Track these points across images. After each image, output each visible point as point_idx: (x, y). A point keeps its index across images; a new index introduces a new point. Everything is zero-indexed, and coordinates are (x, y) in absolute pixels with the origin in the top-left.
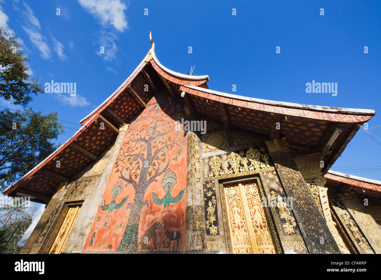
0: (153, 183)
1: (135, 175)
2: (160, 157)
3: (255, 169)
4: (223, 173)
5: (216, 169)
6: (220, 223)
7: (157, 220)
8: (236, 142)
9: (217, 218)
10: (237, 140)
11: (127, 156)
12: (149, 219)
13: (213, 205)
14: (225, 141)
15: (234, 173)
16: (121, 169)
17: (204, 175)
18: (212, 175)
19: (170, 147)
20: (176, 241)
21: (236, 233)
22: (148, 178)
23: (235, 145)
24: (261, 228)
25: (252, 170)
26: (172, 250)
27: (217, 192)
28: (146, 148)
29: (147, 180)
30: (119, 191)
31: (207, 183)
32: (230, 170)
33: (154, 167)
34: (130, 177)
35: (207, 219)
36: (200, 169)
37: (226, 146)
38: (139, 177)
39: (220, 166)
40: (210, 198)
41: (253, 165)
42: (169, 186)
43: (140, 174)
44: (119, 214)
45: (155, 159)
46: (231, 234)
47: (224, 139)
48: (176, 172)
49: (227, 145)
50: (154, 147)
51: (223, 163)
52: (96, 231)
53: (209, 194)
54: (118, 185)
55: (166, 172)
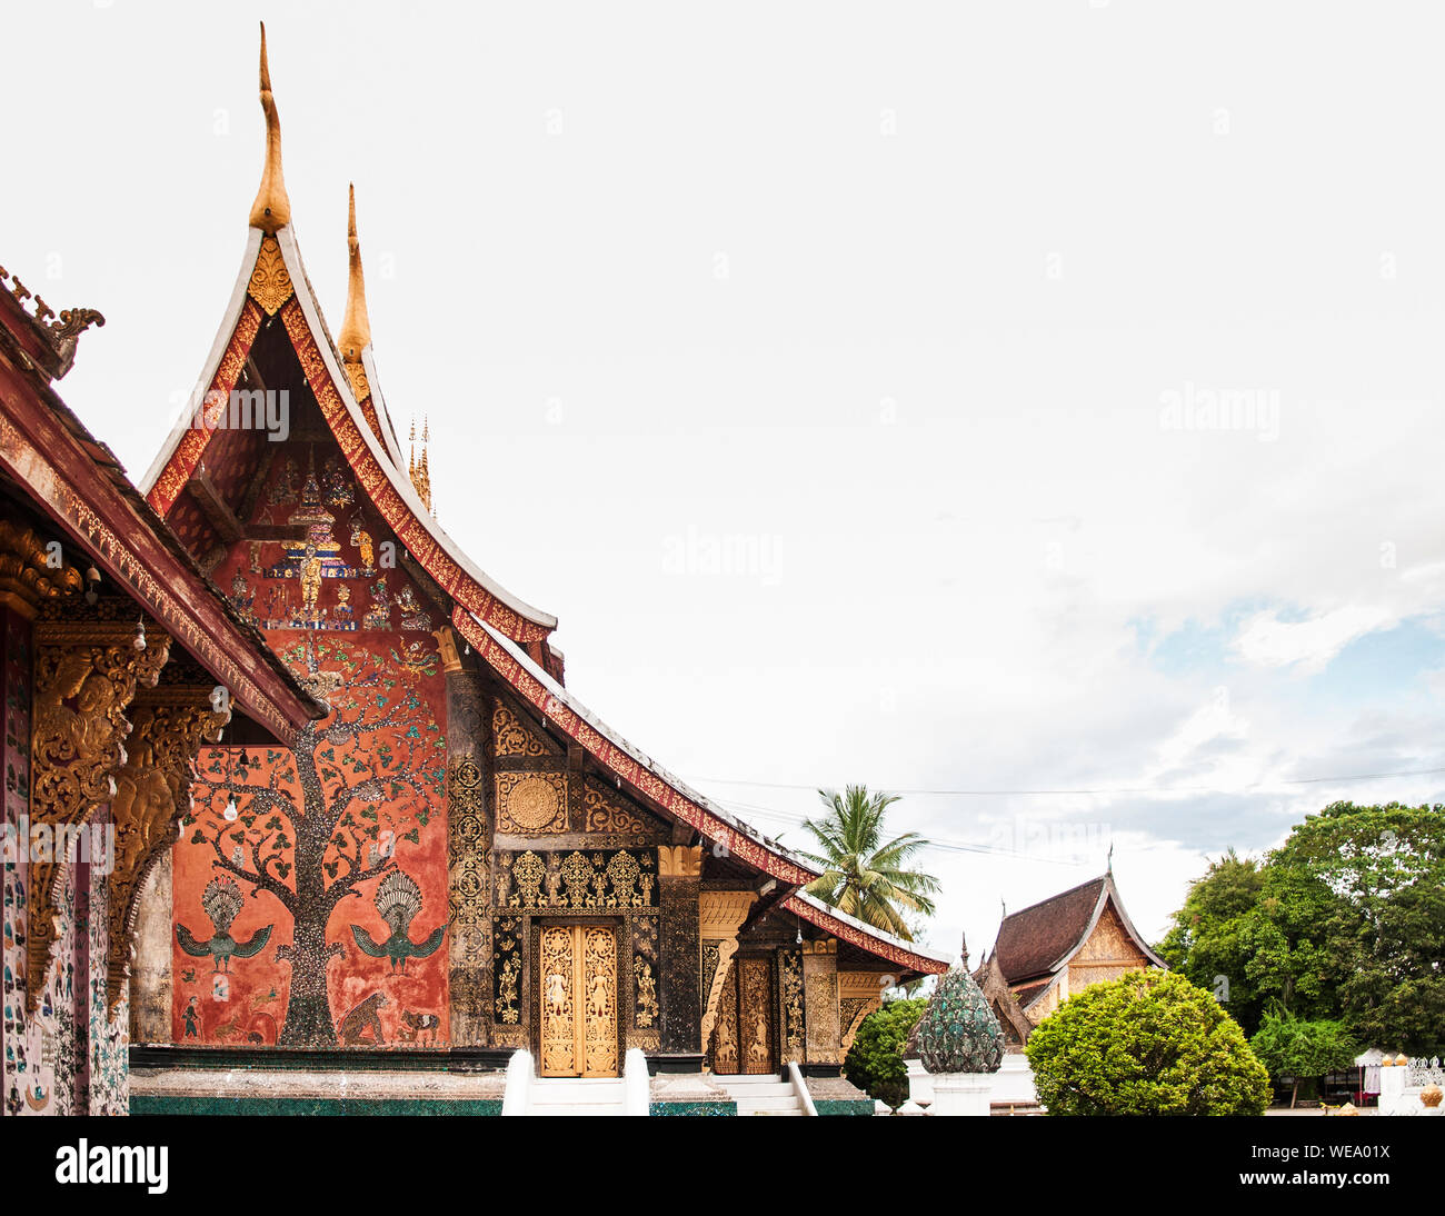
0: (346, 900)
1: (278, 866)
2: (358, 819)
3: (618, 905)
4: (544, 902)
5: (529, 888)
6: (526, 1004)
7: (377, 991)
8: (592, 824)
9: (519, 995)
10: (595, 818)
11: (219, 786)
12: (354, 987)
13: (513, 970)
14: (564, 811)
15: (570, 905)
16: (211, 834)
17: (498, 900)
18: (517, 902)
19: (387, 787)
20: (429, 1030)
21: (552, 1021)
22: (329, 882)
23: (588, 830)
24: (600, 1014)
25: (611, 906)
26: (421, 1045)
27: (526, 943)
28: (295, 768)
29: (327, 888)
30: (233, 905)
31: (503, 919)
32: (563, 899)
33: (344, 851)
34: (262, 869)
35: (497, 996)
36: (487, 882)
37: (562, 828)
38: (293, 872)
39: (539, 882)
40: (508, 956)
41: (615, 896)
42: (400, 915)
43: (294, 865)
44: (258, 970)
45: (338, 823)
46: (543, 1022)
47: (560, 803)
48: (416, 877)
49: (566, 826)
50: (328, 774)
51: (548, 876)
52: (194, 1004)
53: (507, 946)
54: (221, 888)
55: (388, 872)
